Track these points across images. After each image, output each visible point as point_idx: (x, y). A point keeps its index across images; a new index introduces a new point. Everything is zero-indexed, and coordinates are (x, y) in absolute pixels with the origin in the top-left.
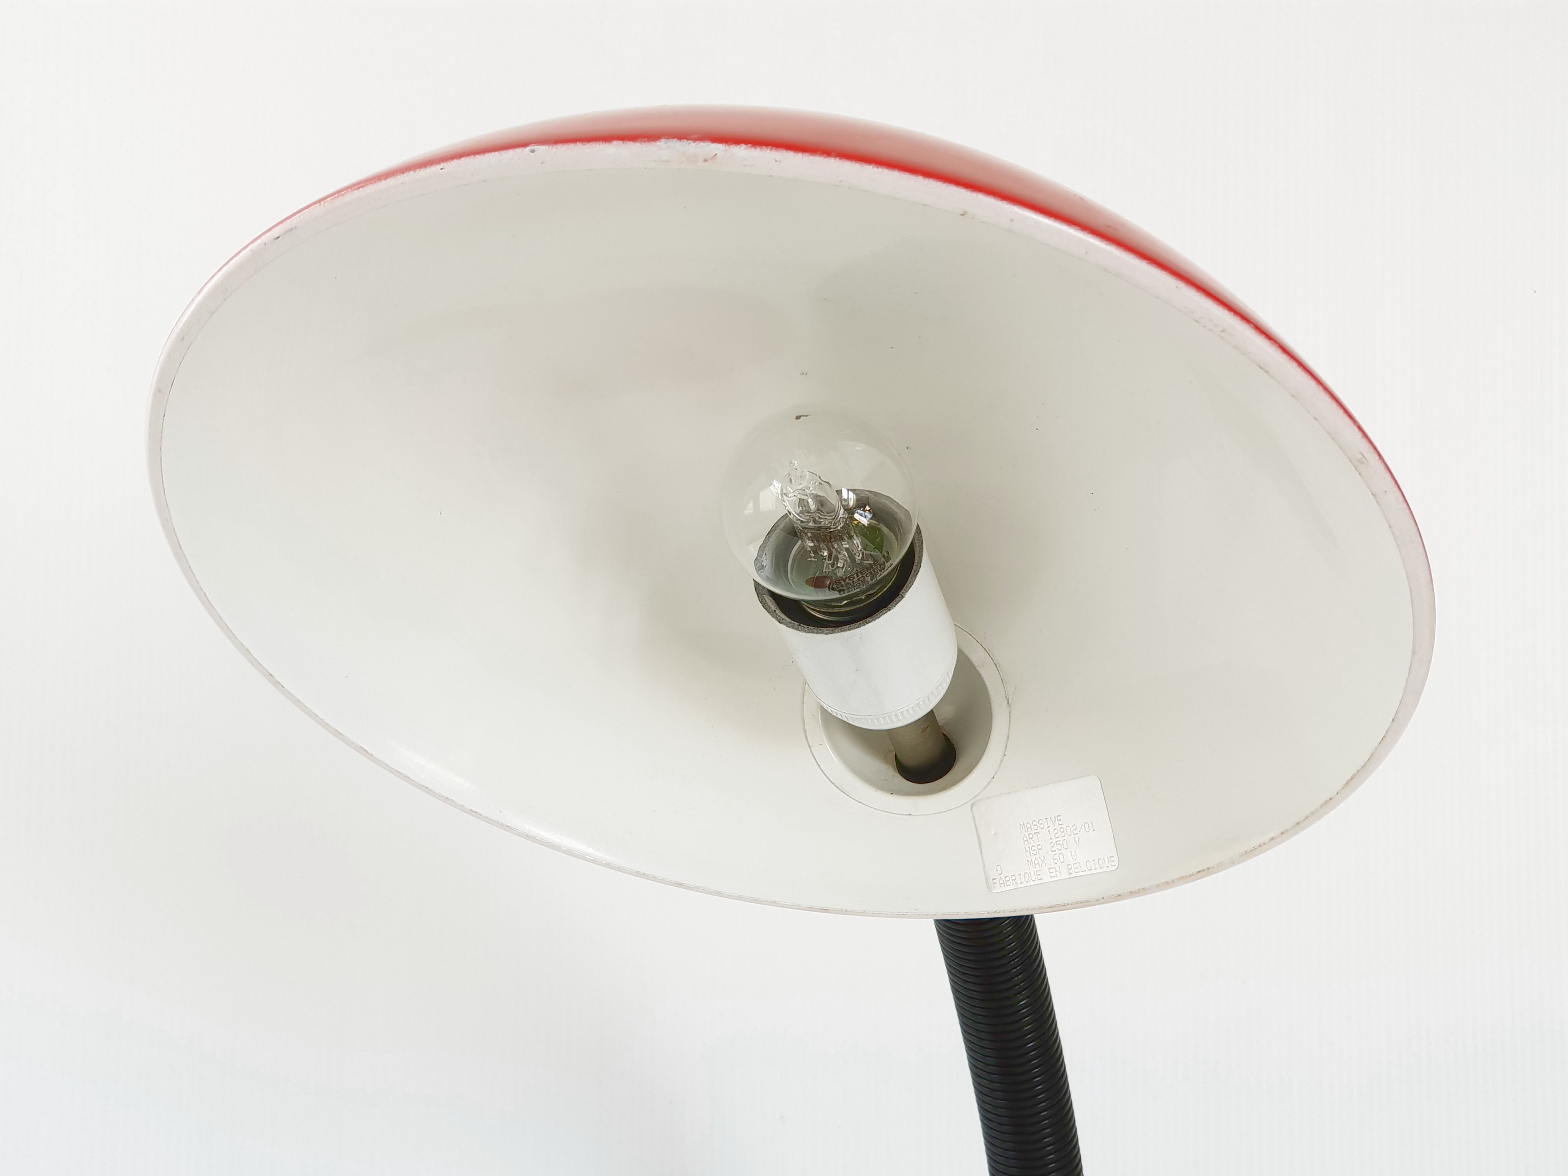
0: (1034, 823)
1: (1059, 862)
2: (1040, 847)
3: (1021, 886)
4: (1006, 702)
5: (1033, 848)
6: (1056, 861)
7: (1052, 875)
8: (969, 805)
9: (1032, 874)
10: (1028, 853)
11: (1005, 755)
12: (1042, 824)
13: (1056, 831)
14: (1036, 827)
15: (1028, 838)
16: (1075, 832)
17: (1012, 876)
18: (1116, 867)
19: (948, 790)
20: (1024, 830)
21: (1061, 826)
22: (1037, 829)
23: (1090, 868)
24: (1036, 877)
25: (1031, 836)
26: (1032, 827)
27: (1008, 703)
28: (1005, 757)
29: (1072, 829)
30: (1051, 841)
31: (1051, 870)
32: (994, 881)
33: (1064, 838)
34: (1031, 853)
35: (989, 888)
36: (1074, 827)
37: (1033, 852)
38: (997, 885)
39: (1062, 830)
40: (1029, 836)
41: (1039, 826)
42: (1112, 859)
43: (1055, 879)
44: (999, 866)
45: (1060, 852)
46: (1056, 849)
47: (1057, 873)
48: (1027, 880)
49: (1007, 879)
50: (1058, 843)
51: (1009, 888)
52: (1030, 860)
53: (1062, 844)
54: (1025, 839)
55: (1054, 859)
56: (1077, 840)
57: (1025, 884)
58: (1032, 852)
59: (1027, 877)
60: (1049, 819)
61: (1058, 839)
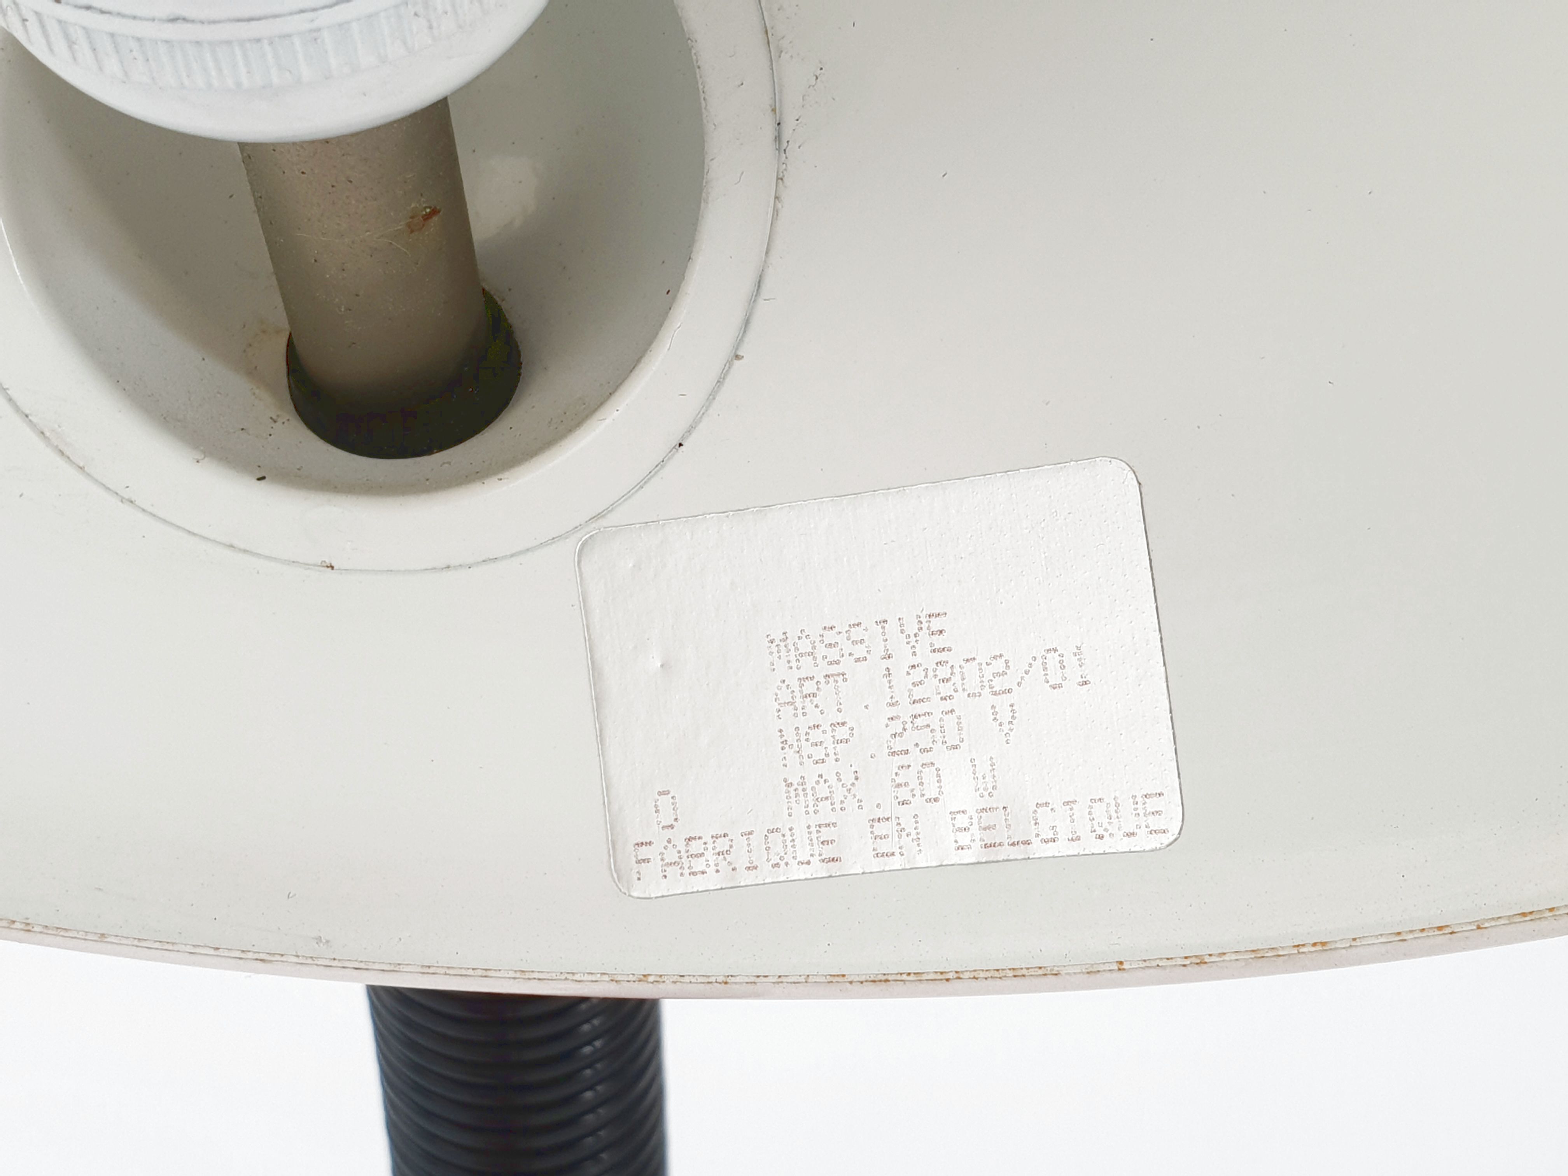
0: (830, 636)
1: (917, 801)
2: (842, 733)
3: (748, 878)
4: (769, 132)
5: (815, 736)
6: (903, 793)
7: (884, 846)
8: (571, 545)
9: (801, 833)
10: (790, 753)
11: (737, 357)
12: (862, 641)
13: (918, 675)
14: (833, 654)
15: (797, 694)
16: (998, 686)
17: (715, 837)
18: (1167, 839)
19: (492, 482)
20: (784, 660)
21: (939, 657)
22: (837, 663)
23: (1051, 835)
24: (817, 849)
25: (810, 687)
26: (821, 650)
27: (778, 138)
28: (737, 363)
29: (988, 672)
30: (892, 712)
31: (881, 829)
32: (644, 852)
33: (948, 705)
34: (805, 754)
35: (618, 874)
36: (999, 666)
37: (812, 750)
38: (653, 869)
39: (944, 672)
40: (801, 686)
41: (847, 647)
42: (1153, 804)
43: (896, 863)
44: (666, 793)
45: (927, 758)
46: (911, 748)
47: (905, 840)
48: (775, 859)
49: (696, 847)
50: (919, 722)
51: (699, 883)
52: (795, 780)
53: (936, 726)
54: (785, 696)
55: (899, 785)
56: (1005, 715)
57: (765, 874)
58: (807, 749)
59: (780, 849)
60: (892, 627)
61: (919, 708)
